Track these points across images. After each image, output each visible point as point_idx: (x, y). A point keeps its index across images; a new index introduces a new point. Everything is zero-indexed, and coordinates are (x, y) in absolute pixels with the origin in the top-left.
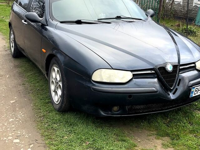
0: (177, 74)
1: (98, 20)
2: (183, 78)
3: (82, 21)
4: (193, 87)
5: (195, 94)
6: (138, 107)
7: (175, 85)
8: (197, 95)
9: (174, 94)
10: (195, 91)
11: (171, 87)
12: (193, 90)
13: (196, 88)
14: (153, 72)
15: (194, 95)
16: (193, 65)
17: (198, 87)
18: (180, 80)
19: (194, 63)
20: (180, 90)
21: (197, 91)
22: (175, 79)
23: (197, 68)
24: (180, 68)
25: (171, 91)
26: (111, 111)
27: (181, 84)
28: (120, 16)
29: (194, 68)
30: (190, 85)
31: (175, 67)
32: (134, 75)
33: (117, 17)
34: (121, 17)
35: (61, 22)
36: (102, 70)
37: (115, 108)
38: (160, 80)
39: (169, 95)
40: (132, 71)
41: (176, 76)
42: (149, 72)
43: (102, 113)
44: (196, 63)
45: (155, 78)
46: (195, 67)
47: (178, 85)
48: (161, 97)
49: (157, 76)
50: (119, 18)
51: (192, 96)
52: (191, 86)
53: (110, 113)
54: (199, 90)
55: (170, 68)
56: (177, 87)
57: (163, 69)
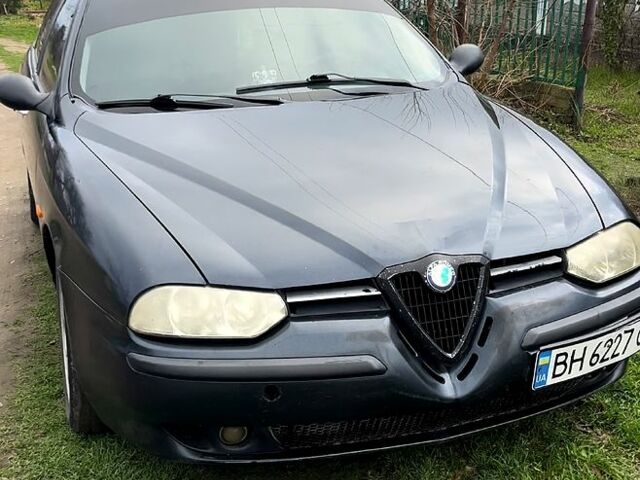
0: (478, 297)
1: (239, 91)
2: (502, 313)
3: (174, 99)
4: (542, 348)
5: (554, 376)
7: (469, 344)
8: (565, 377)
9: (461, 377)
10: (556, 364)
11: (450, 352)
12: (542, 361)
13: (555, 353)
14: (374, 292)
15: (550, 381)
16: (556, 260)
17: (569, 350)
18: (489, 321)
19: (560, 252)
21: (564, 363)
22: (466, 320)
23: (571, 272)
24: (494, 273)
25: (450, 366)
26: (214, 444)
27: (491, 340)
28: (324, 77)
29: (560, 272)
30: (528, 342)
31: (467, 272)
32: (292, 307)
33: (313, 77)
34: (330, 77)
35: (103, 107)
36: (169, 291)
37: (233, 433)
38: (400, 325)
39: (442, 381)
40: (284, 292)
41: (471, 306)
42: (359, 293)
43: (184, 452)
44: (570, 254)
45: (381, 315)
46: (562, 267)
47: (482, 343)
49: (389, 308)
50: (319, 81)
51: (544, 382)
52: (536, 346)
53: (211, 451)
54: (573, 361)
55: (441, 276)
56: (476, 348)
57: (412, 281)
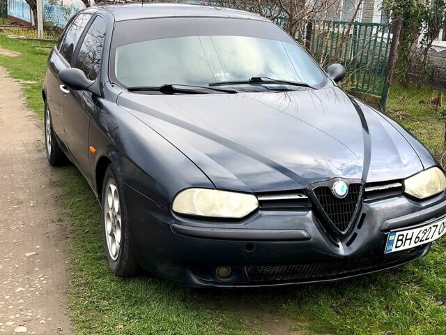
0: (359, 202)
1: (210, 85)
2: (371, 211)
3: (174, 87)
4: (392, 231)
5: (396, 247)
6: (269, 269)
7: (353, 227)
8: (402, 248)
9: (348, 244)
10: (398, 240)
11: (343, 231)
12: (391, 238)
13: (398, 234)
14: (304, 197)
15: (394, 250)
16: (399, 185)
17: (404, 233)
18: (364, 215)
19: (401, 181)
20: (363, 236)
21: (402, 240)
22: (352, 214)
23: (406, 191)
24: (366, 190)
25: (342, 238)
26: (213, 277)
27: (365, 226)
28: (259, 78)
29: (400, 192)
30: (385, 227)
31: (353, 188)
32: (260, 203)
33: (253, 78)
34: (263, 79)
35: (131, 90)
36: (194, 191)
37: (223, 271)
38: (318, 216)
39: (338, 246)
40: (257, 194)
41: (354, 207)
42: (296, 197)
43: (196, 280)
44: (406, 182)
45: (308, 210)
46: (402, 188)
47: (359, 227)
48: (318, 251)
49: (311, 206)
50: (256, 81)
51: (391, 250)
52: (388, 230)
53: (211, 280)
54: (406, 239)
55: (340, 189)
56: (356, 230)
57: (325, 191)
